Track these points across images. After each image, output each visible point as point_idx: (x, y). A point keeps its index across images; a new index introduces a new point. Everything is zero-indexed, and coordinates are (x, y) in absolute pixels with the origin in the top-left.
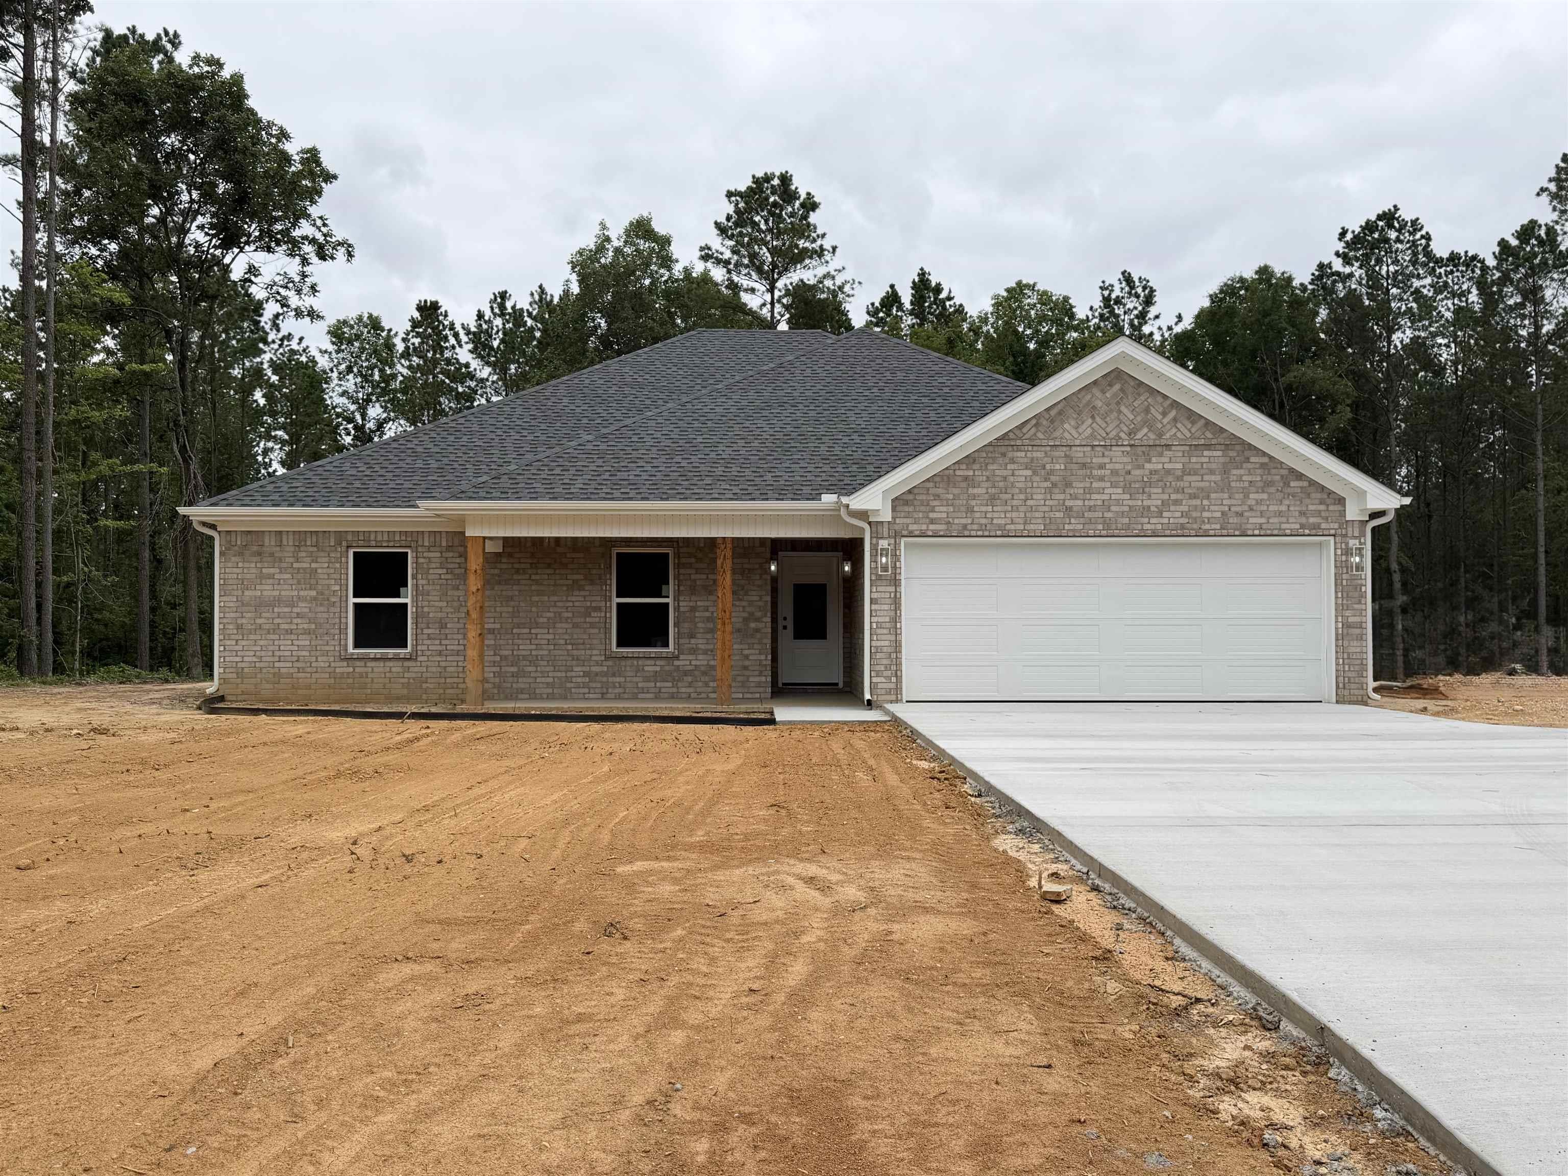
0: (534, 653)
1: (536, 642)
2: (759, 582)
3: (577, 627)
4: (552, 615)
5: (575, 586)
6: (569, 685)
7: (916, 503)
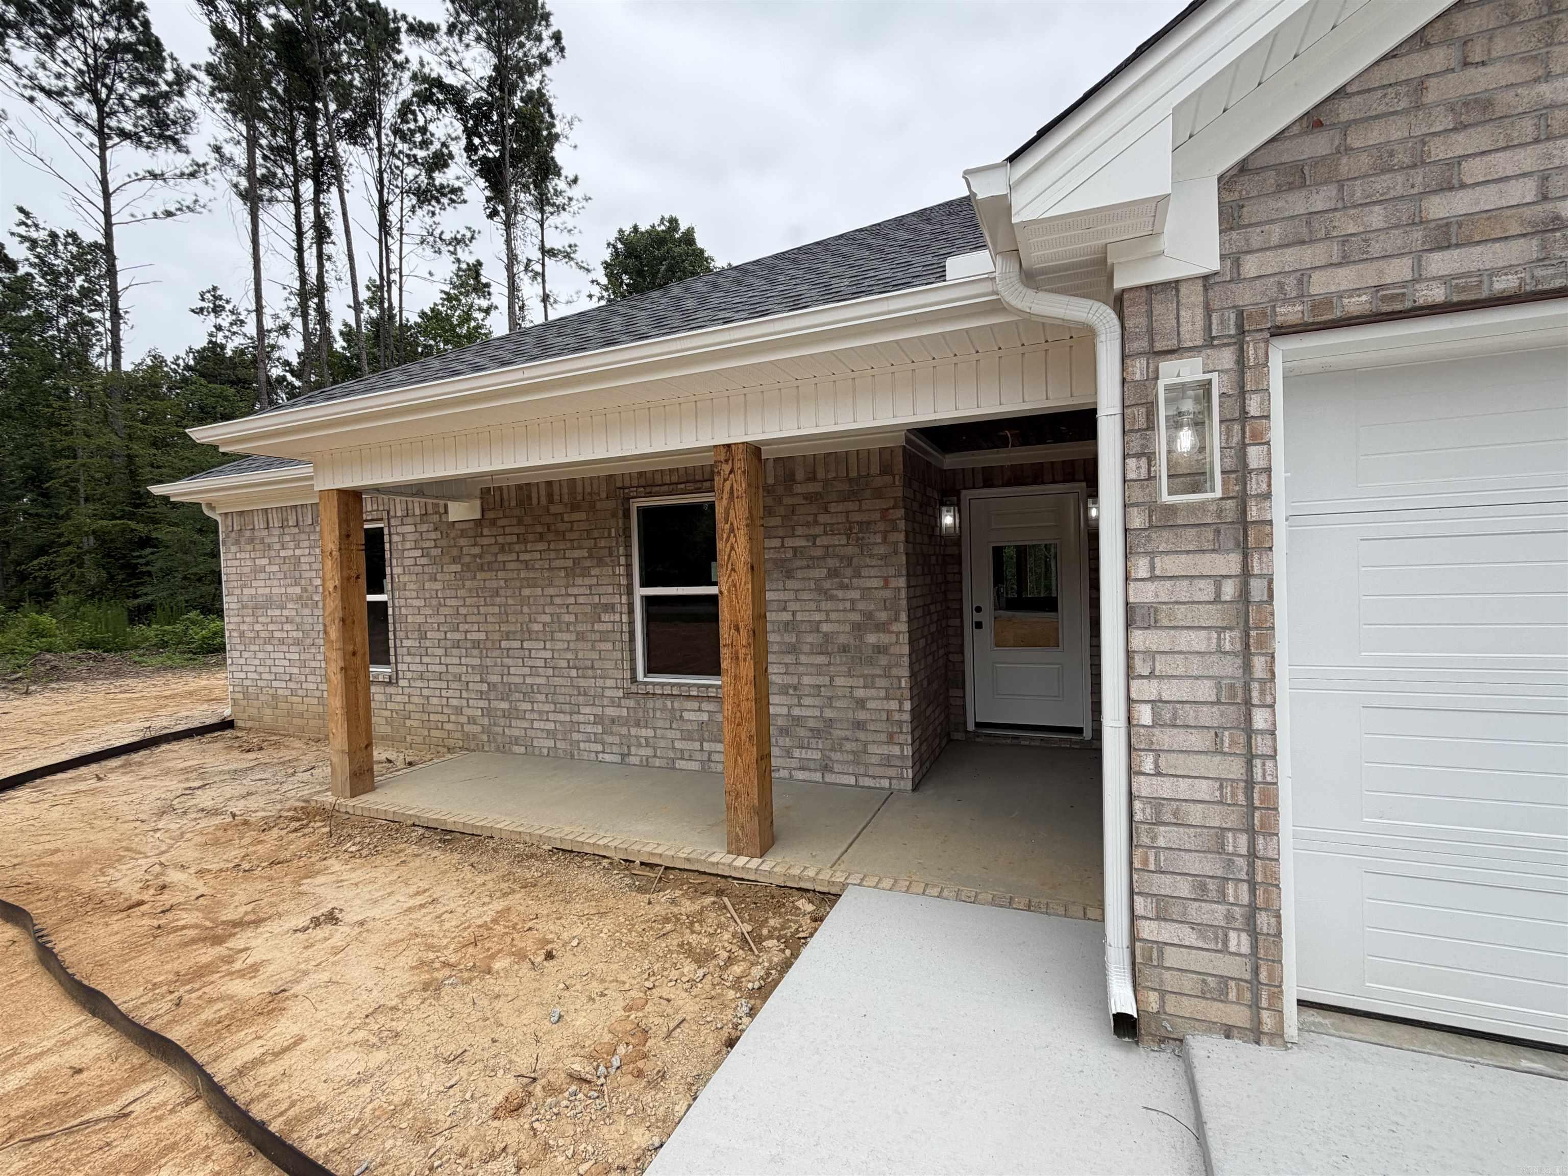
0: (529, 680)
1: (530, 663)
2: (882, 550)
3: (583, 639)
4: (547, 618)
5: (576, 570)
6: (576, 736)
7: (1346, 165)
